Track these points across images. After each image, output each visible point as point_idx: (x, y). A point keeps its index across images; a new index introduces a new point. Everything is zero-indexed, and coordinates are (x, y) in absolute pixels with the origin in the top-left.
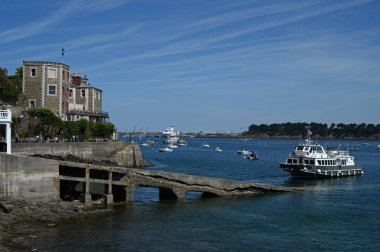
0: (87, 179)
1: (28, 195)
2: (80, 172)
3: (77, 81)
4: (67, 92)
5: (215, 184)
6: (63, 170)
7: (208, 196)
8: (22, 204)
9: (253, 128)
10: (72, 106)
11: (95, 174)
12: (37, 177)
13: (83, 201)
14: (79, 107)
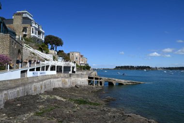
0: (94, 80)
1: (82, 84)
2: (92, 78)
3: (82, 56)
4: (80, 59)
5: (123, 81)
6: (89, 78)
7: (121, 84)
8: (81, 86)
9: (116, 67)
10: (81, 62)
11: (96, 79)
12: (83, 79)
13: (93, 85)
14: (83, 62)
